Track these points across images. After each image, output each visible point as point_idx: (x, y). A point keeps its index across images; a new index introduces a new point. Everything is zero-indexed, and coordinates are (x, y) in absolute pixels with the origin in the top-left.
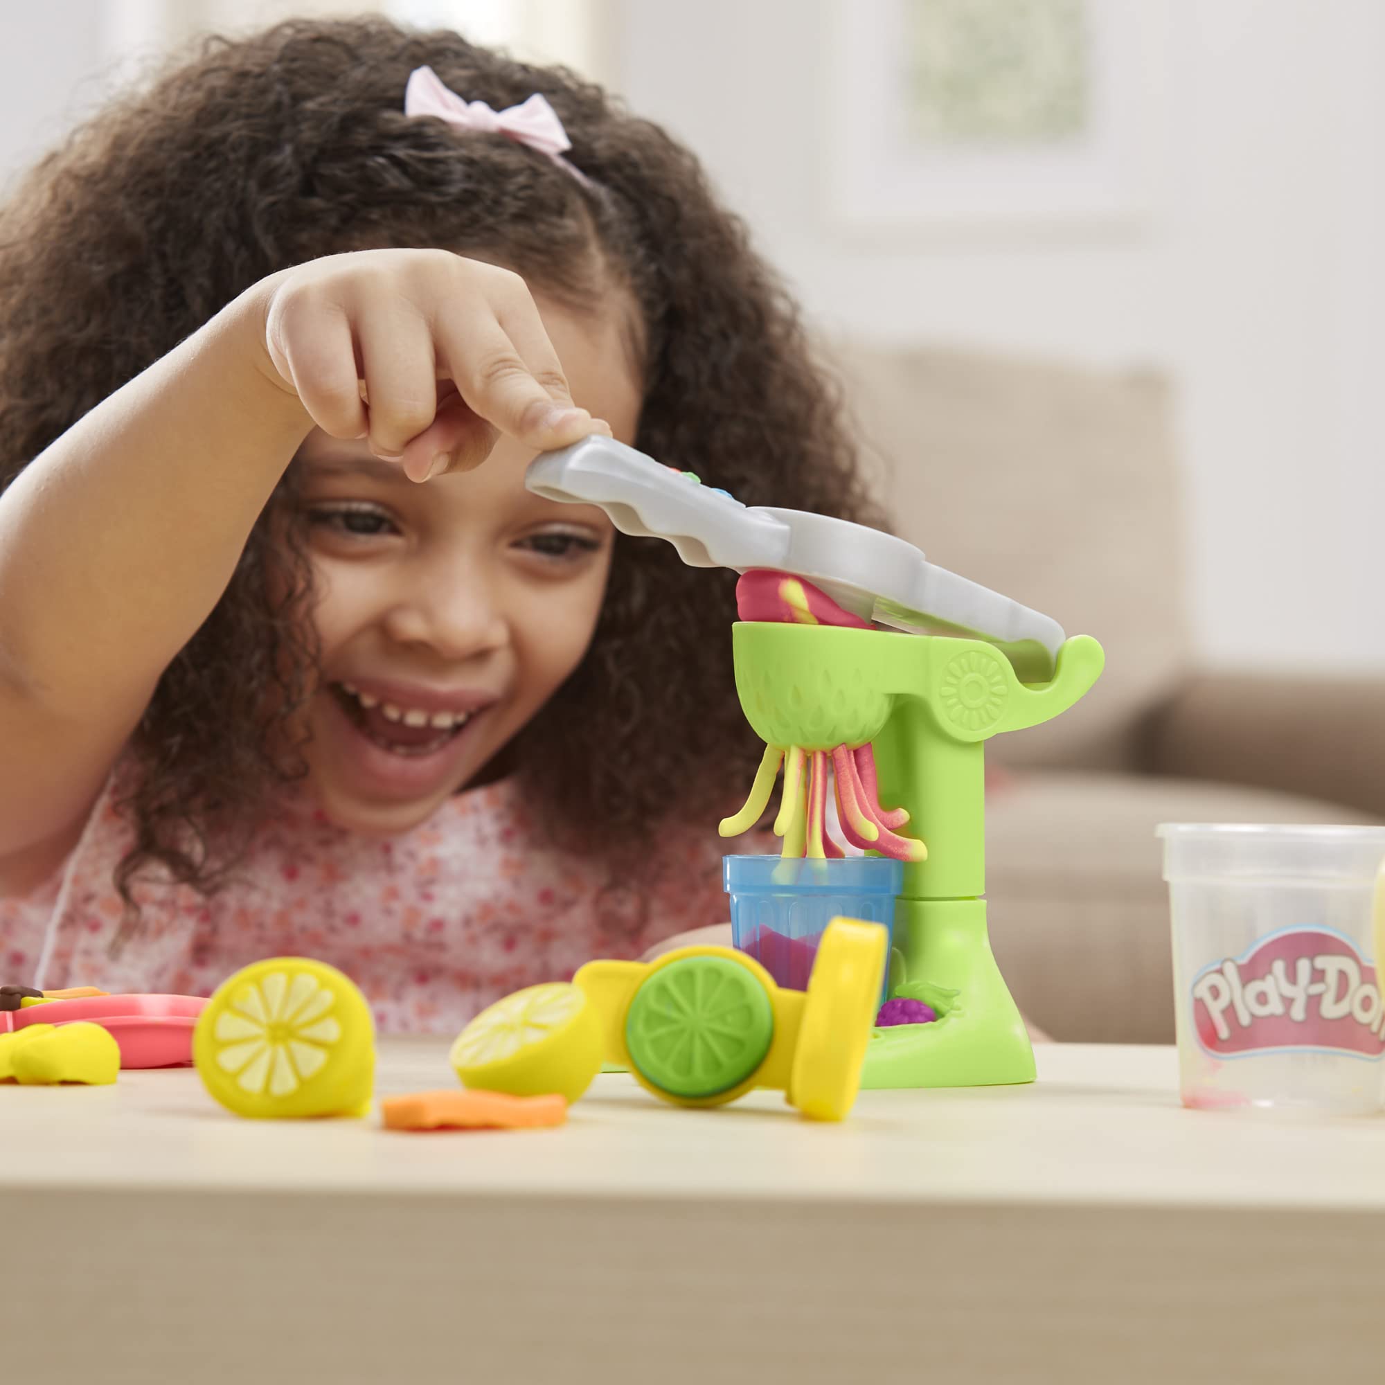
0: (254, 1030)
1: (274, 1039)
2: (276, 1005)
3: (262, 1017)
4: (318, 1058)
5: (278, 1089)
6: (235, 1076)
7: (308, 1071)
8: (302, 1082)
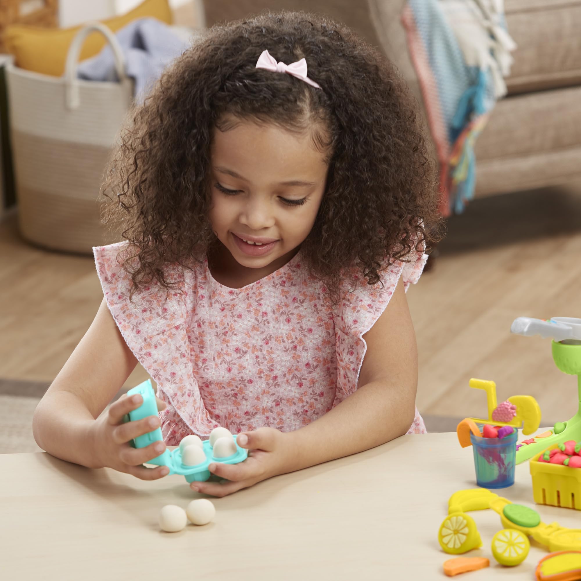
0: (450, 532)
1: (455, 534)
2: (454, 524)
3: (452, 528)
4: (464, 538)
5: (456, 547)
6: (447, 544)
7: (462, 542)
8: (462, 544)
